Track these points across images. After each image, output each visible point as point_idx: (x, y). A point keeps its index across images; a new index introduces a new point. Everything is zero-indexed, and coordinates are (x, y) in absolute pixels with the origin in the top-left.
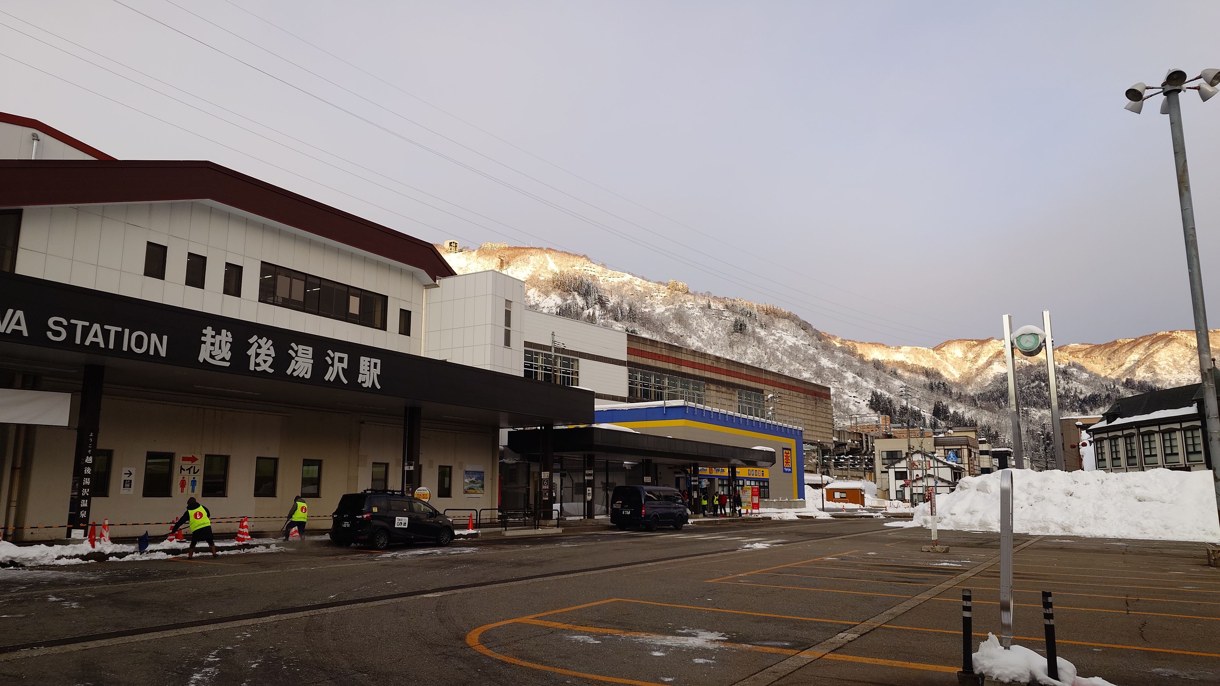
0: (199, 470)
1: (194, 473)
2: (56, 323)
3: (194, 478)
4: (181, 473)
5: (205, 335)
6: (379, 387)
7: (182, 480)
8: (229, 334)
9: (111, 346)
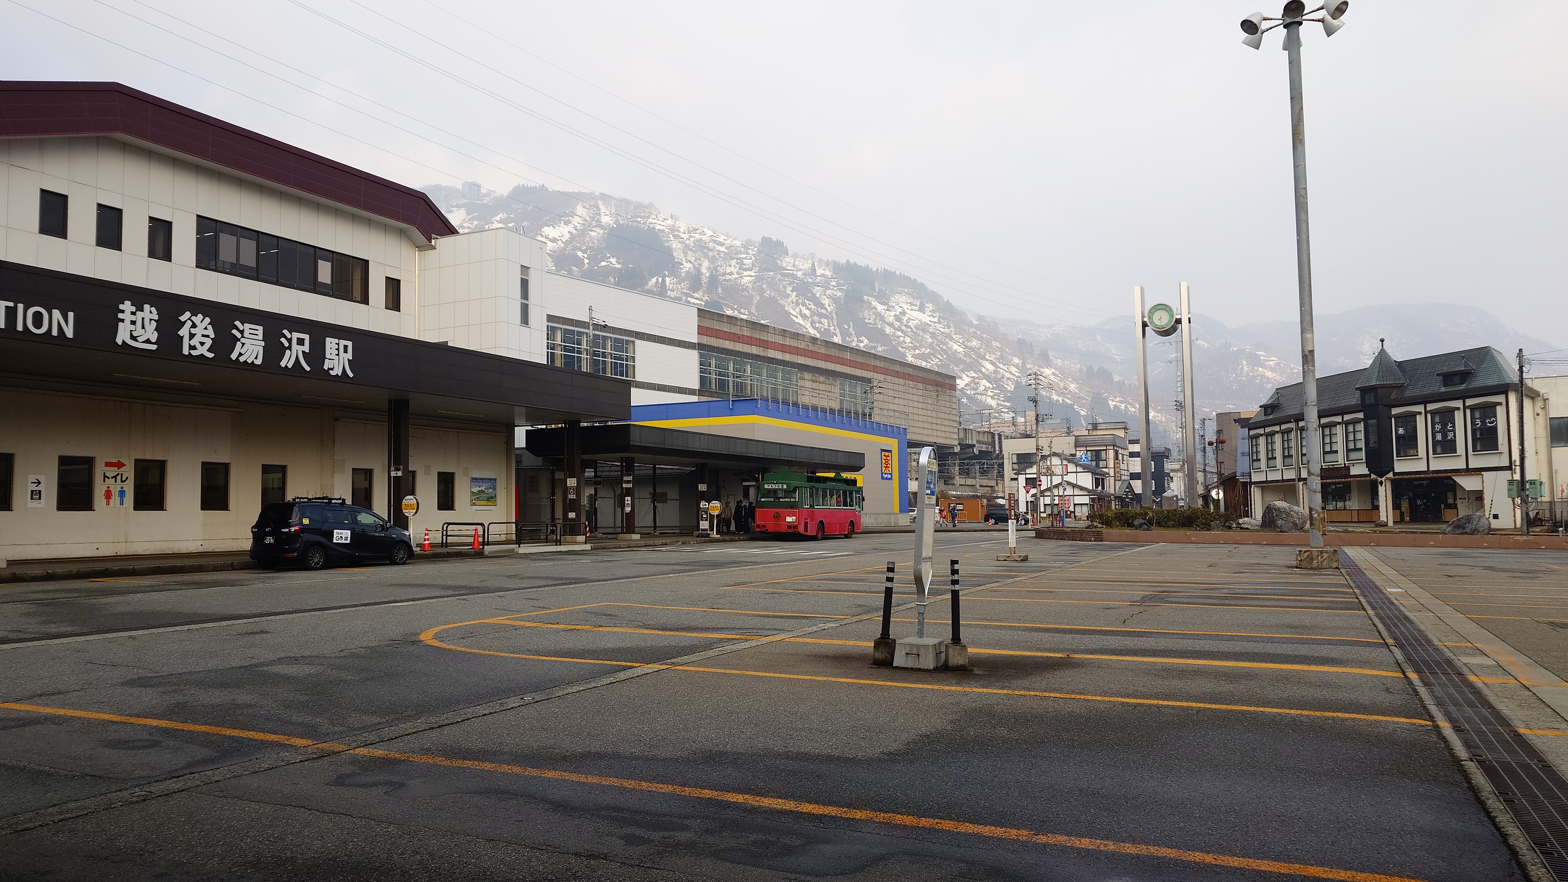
0: (127, 478)
1: (122, 481)
3: (122, 488)
4: (104, 482)
5: (123, 312)
6: (351, 375)
7: (106, 490)
8: (153, 309)
9: (2, 325)
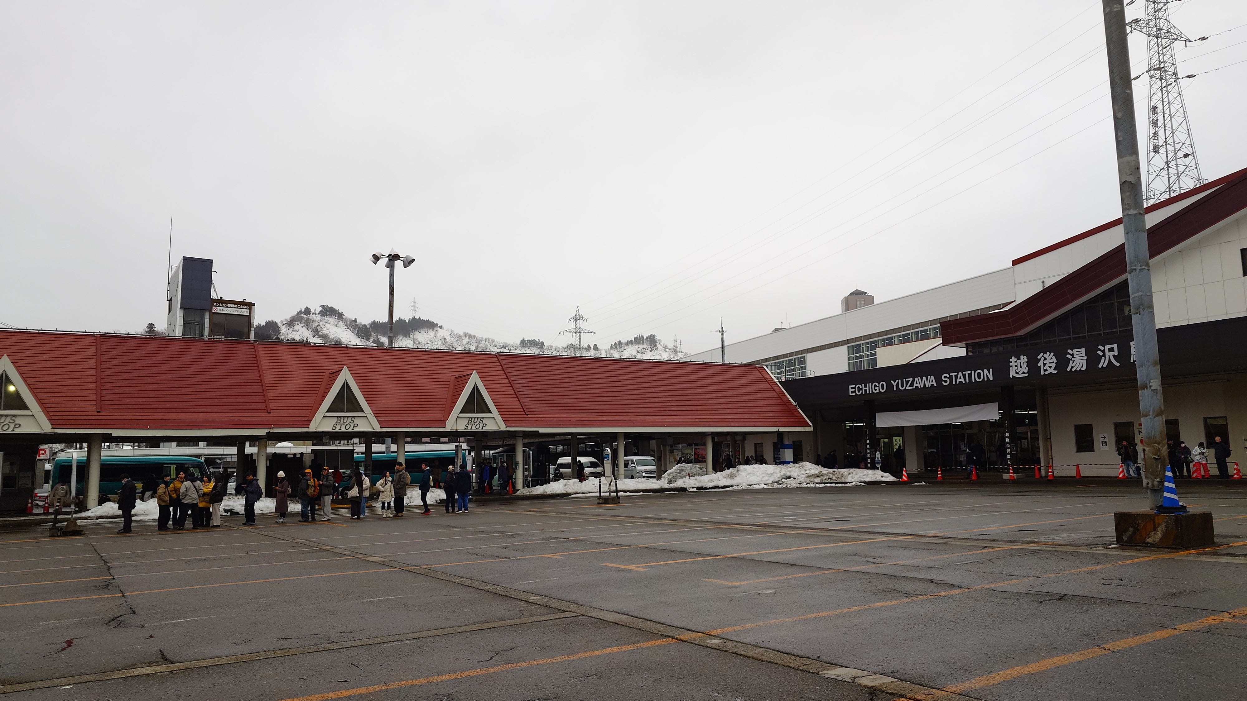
2: (945, 377)
5: (1011, 362)
8: (1025, 357)
9: (967, 382)
